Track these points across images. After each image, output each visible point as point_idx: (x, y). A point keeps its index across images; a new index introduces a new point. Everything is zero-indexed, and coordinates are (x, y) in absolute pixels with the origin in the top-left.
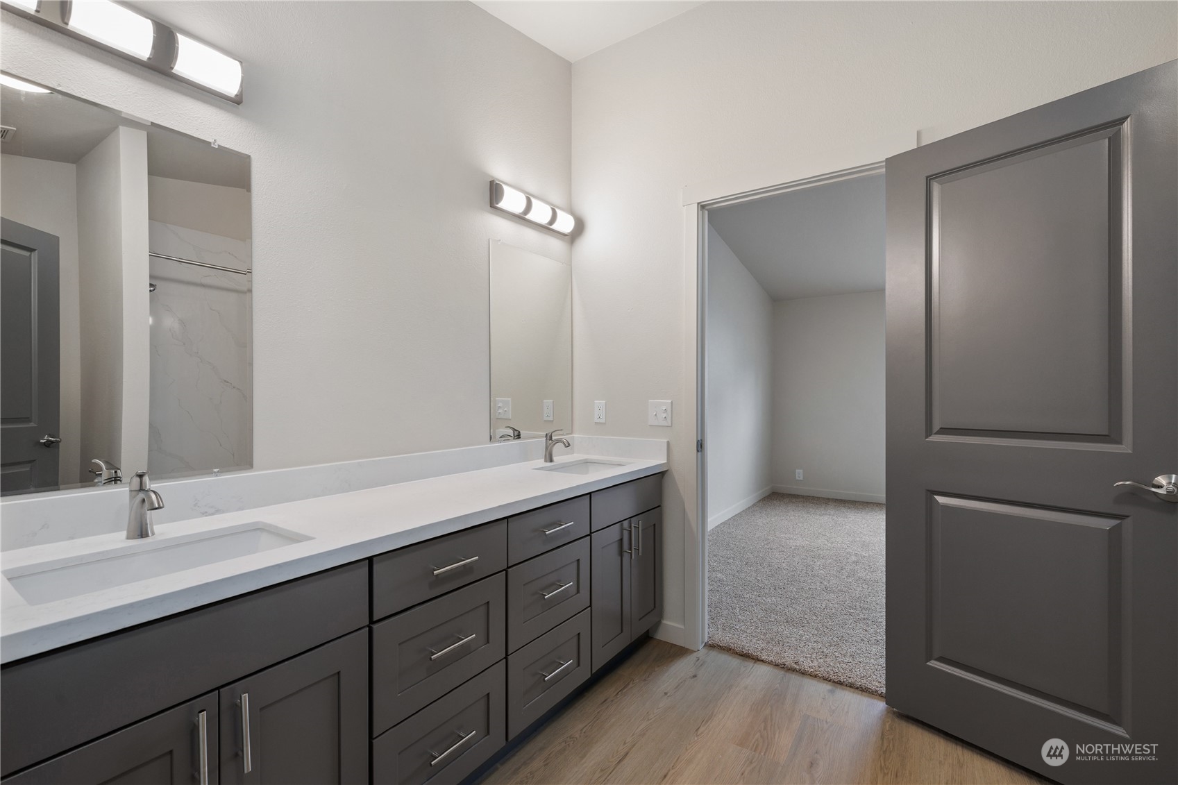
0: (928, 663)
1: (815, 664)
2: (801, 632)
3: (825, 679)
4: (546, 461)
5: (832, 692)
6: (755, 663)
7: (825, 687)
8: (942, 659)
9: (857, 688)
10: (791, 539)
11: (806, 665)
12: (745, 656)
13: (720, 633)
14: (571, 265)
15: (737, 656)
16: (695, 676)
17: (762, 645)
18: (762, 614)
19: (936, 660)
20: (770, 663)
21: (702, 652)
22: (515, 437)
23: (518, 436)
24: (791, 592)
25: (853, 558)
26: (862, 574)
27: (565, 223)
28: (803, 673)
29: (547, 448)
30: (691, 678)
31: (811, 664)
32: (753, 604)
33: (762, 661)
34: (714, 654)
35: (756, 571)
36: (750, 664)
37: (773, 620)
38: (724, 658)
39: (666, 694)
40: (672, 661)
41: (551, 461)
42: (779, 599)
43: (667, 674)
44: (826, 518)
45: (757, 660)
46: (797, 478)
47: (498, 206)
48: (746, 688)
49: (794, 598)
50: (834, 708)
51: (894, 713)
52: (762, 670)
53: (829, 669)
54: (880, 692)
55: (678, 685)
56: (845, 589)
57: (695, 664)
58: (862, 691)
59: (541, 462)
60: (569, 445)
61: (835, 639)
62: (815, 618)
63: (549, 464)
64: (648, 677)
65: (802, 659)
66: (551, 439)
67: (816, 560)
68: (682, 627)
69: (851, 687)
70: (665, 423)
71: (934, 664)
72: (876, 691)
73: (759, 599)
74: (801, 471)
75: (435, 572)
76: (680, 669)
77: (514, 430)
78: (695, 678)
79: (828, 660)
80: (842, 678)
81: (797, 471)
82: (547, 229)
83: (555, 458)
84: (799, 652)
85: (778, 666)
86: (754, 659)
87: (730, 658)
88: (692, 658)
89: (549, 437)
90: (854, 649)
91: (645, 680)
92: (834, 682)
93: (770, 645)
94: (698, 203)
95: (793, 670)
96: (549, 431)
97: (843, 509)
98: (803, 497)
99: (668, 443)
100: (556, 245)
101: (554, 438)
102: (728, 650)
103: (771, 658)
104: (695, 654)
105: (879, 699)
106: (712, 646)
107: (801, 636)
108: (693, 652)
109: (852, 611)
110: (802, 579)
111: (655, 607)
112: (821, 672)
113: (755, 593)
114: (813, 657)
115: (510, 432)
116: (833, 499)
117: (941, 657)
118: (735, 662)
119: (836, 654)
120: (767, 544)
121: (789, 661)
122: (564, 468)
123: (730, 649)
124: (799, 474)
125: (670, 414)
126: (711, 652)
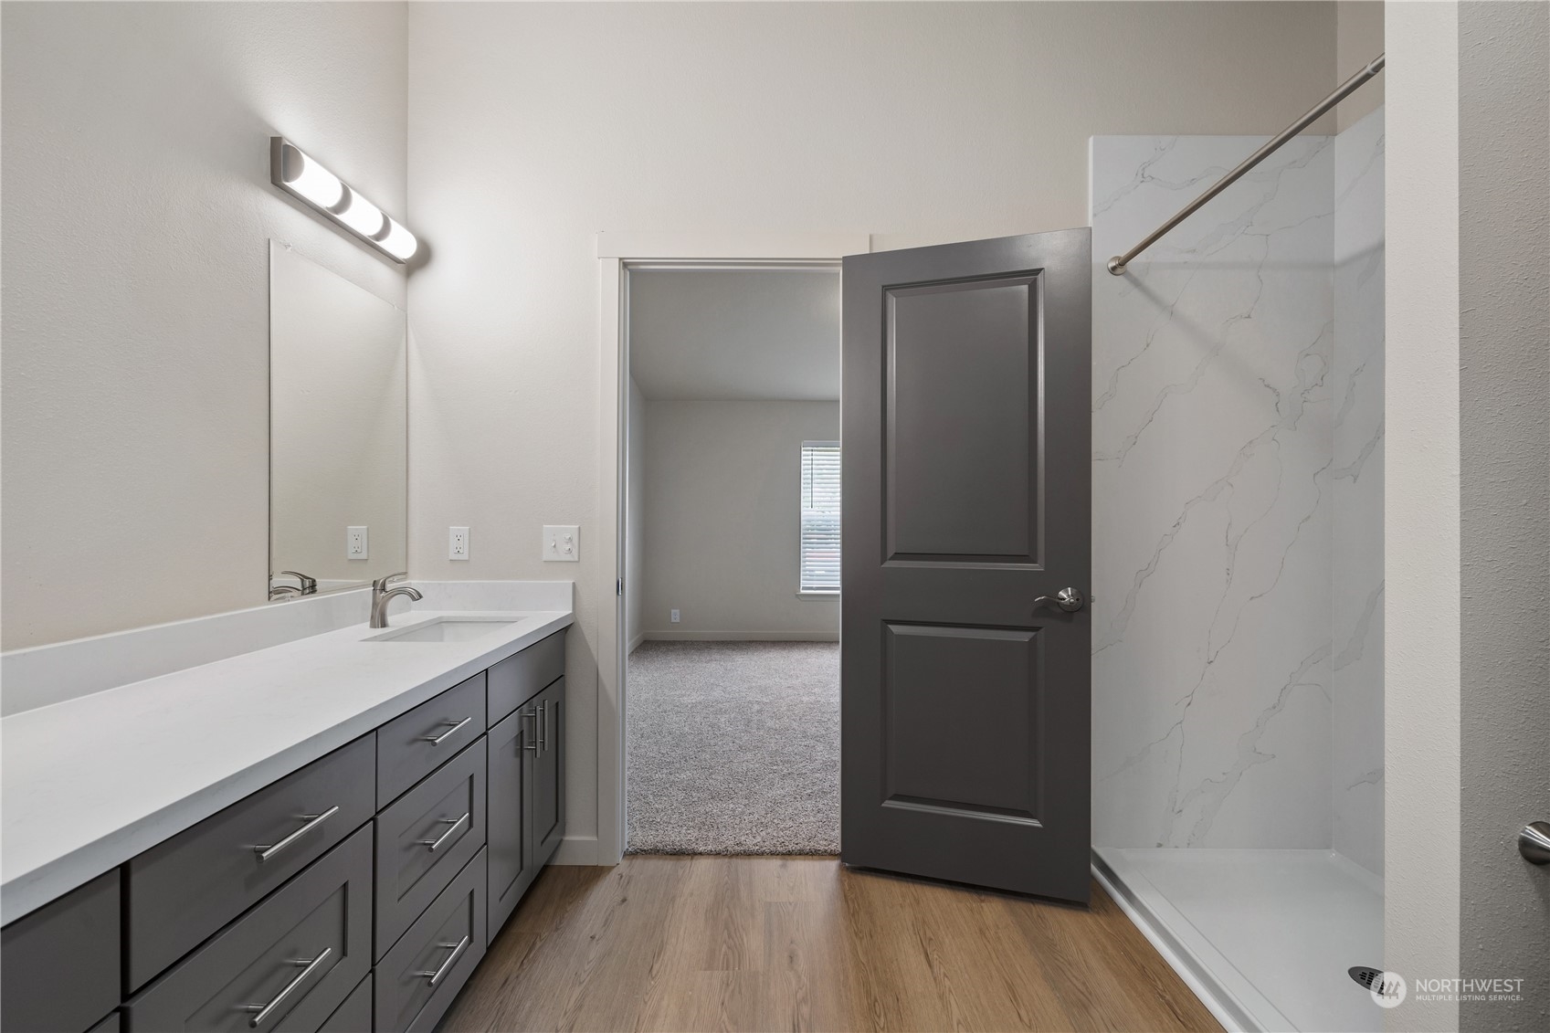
0: (883, 805)
1: (759, 839)
2: (731, 806)
3: (773, 854)
4: (373, 626)
5: (784, 866)
6: (692, 859)
7: (775, 863)
8: (897, 797)
9: (807, 854)
10: (684, 695)
11: (750, 843)
12: (679, 854)
13: (640, 834)
14: (406, 311)
15: (668, 856)
16: (624, 900)
17: (695, 835)
18: (681, 795)
19: (891, 799)
20: (709, 854)
21: (623, 865)
22: (304, 589)
23: (313, 588)
24: (706, 761)
25: (756, 707)
26: (770, 723)
27: (402, 244)
28: (749, 854)
29: (375, 604)
30: (621, 904)
31: (755, 841)
32: (667, 785)
33: (701, 854)
34: (638, 862)
35: (656, 743)
36: (686, 862)
37: (696, 799)
38: (653, 865)
39: (593, 938)
40: (587, 890)
41: (384, 625)
42: (695, 772)
43: (585, 911)
44: (713, 665)
45: (694, 854)
46: (673, 620)
47: (287, 184)
48: (692, 894)
49: (711, 767)
50: (791, 884)
51: (847, 868)
52: (703, 864)
53: (775, 841)
54: (829, 851)
55: (607, 920)
56: (760, 745)
57: (619, 884)
58: (813, 855)
59: (365, 629)
60: (421, 597)
61: (769, 804)
62: (740, 785)
63: (380, 631)
64: (561, 923)
65: (743, 838)
66: (383, 589)
67: (719, 717)
68: (595, 839)
69: (800, 854)
70: (568, 558)
71: (888, 804)
72: (826, 851)
73: (672, 777)
74: (678, 611)
75: (265, 855)
76: (601, 896)
77: (303, 578)
78: (625, 904)
79: (769, 830)
80: (790, 847)
81: (673, 611)
82: (369, 245)
83: (390, 619)
84: (738, 831)
85: (719, 854)
86: (689, 855)
87: (661, 862)
88: (613, 875)
89: (379, 587)
90: (790, 810)
91: (557, 929)
92: (783, 854)
93: (703, 832)
94: (620, 259)
95: (737, 855)
96: (380, 578)
97: (729, 652)
98: (680, 642)
99: (574, 584)
100: (385, 275)
101: (389, 587)
102: (656, 852)
103: (710, 848)
104: (615, 870)
105: (830, 859)
106: (632, 854)
107: (734, 811)
108: (610, 868)
109: (775, 768)
110: (712, 742)
111: (557, 820)
112: (767, 847)
113: (665, 771)
114: (754, 831)
115: (296, 582)
116: (713, 642)
117: (895, 795)
118: (667, 865)
119: (775, 821)
120: (659, 707)
121: (729, 844)
122: (408, 634)
123: (658, 851)
124: (676, 615)
125: (577, 544)
126: (634, 861)
